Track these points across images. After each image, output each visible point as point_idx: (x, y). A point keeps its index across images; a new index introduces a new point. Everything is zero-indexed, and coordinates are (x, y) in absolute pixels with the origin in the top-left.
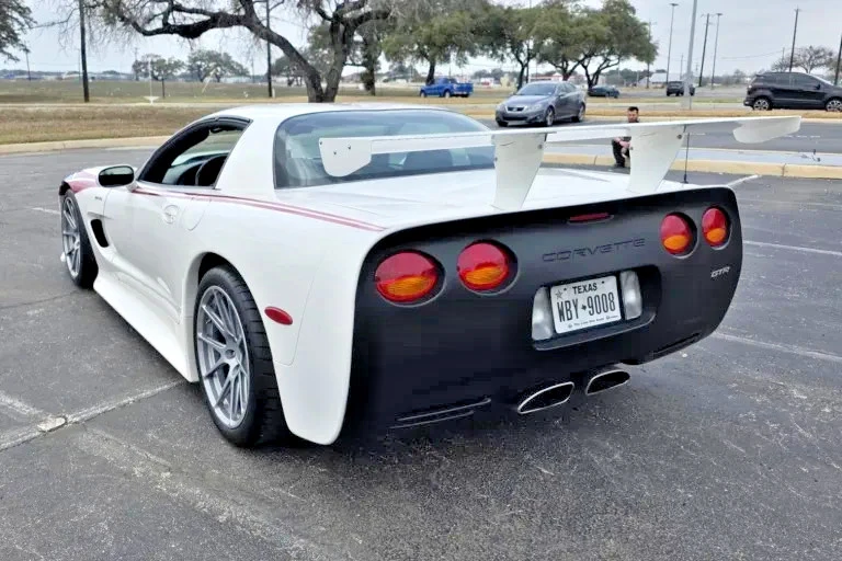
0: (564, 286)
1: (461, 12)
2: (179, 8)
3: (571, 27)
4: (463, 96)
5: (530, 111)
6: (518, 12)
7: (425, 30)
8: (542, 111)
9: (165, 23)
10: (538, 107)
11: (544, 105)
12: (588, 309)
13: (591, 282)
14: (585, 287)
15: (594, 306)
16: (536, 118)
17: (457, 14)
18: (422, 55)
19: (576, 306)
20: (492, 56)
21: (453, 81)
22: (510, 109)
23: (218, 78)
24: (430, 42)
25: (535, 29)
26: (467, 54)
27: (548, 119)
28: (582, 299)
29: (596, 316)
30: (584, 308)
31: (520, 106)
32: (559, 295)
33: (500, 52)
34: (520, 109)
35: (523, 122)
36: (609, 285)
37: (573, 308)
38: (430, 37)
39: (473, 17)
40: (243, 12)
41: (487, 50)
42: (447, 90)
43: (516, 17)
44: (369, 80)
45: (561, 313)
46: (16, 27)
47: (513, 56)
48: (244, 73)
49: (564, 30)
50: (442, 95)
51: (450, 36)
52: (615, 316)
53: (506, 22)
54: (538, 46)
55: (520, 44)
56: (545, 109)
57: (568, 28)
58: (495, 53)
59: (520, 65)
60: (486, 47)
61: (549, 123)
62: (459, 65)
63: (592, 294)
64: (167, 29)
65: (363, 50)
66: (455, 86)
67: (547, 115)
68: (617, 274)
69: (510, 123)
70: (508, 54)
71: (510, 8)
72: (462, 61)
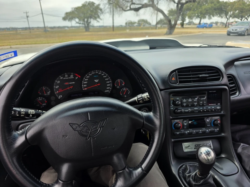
1: (211, 4)
2: (134, 4)
3: (246, 7)
4: (209, 28)
5: (240, 30)
6: (229, 3)
7: (200, 10)
8: (244, 31)
9: (130, 8)
10: (243, 29)
11: (245, 28)
16: (242, 33)
17: (210, 4)
18: (198, 17)
20: (219, 16)
21: (207, 24)
22: (233, 30)
23: (144, 26)
24: (201, 13)
25: (234, 8)
26: (211, 16)
27: (246, 33)
31: (236, 29)
33: (221, 16)
34: (236, 30)
35: (237, 34)
38: (201, 12)
39: (215, 5)
40: (151, 3)
41: (218, 15)
42: (205, 26)
43: (228, 5)
44: (182, 25)
46: (99, 14)
47: (225, 17)
48: (150, 24)
49: (244, 8)
50: (203, 28)
51: (207, 11)
53: (224, 6)
54: (233, 13)
55: (228, 13)
56: (245, 30)
57: (245, 7)
58: (220, 16)
59: (227, 19)
60: (218, 14)
61: (246, 35)
62: (209, 19)
64: (131, 9)
65: (182, 16)
66: (207, 25)
67: (246, 32)
69: (231, 34)
70: (224, 16)
71: (226, 2)
72: (210, 18)
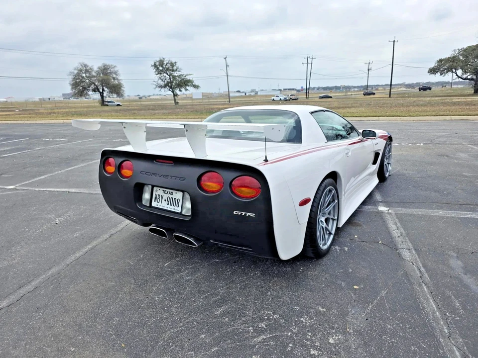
0: (159, 188)
12: (167, 202)
13: (171, 191)
14: (168, 192)
15: (170, 201)
19: (162, 199)
28: (166, 196)
29: (169, 206)
30: (165, 200)
32: (157, 191)
36: (178, 195)
37: (161, 199)
45: (156, 198)
52: (178, 210)
63: (170, 196)
68: (183, 192)
